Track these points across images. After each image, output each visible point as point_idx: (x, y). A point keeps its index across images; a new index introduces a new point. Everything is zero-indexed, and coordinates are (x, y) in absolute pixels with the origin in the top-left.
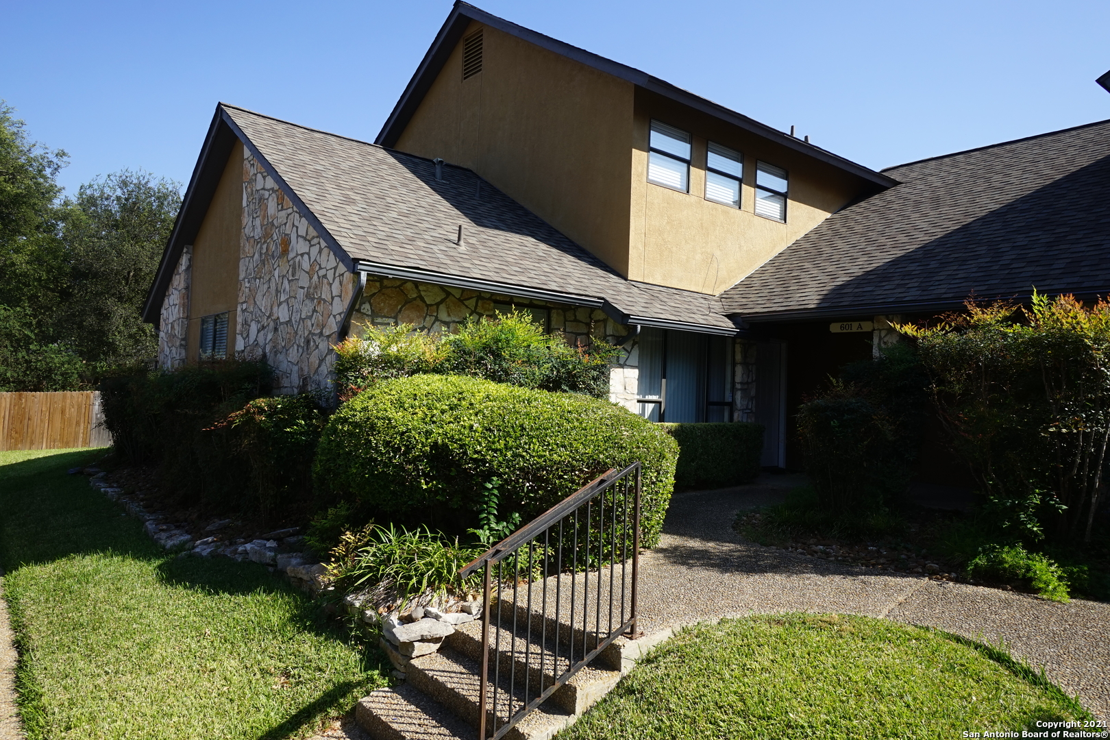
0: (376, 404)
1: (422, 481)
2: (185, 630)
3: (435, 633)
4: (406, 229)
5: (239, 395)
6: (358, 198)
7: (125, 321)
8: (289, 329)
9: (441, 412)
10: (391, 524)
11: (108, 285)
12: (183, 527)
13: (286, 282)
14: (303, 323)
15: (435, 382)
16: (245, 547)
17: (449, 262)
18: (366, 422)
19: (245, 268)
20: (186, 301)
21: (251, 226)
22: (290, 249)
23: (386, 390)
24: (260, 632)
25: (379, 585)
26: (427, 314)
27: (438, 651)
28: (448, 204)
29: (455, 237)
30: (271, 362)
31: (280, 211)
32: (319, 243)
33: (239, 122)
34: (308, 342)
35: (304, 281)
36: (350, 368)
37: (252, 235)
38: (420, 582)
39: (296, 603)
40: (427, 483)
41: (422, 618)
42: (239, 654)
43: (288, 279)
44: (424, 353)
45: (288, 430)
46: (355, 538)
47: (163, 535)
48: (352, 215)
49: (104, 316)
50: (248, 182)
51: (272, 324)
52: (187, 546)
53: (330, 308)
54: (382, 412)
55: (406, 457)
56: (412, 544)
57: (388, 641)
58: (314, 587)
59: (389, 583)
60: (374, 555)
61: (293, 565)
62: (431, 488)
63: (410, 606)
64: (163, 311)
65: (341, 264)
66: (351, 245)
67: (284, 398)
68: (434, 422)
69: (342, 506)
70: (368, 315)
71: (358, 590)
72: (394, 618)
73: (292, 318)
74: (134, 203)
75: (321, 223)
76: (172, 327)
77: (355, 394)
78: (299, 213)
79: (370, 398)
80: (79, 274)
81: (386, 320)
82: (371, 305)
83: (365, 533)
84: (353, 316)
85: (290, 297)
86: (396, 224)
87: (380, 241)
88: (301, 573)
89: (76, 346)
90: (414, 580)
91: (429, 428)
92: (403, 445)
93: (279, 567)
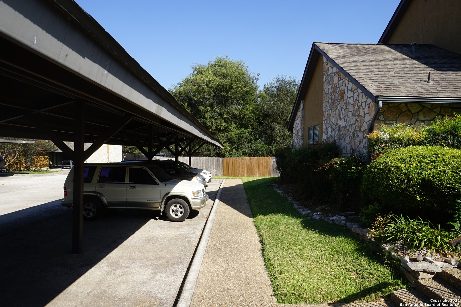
0: (390, 160)
1: (417, 196)
2: (314, 247)
3: (431, 269)
4: (400, 79)
5: (327, 157)
6: (374, 69)
7: (279, 131)
8: (345, 129)
9: (426, 164)
10: (401, 215)
11: (273, 119)
12: (308, 208)
13: (343, 110)
14: (351, 126)
15: (421, 150)
16: (333, 218)
17: (424, 91)
18: (386, 168)
19: (325, 106)
20: (302, 121)
21: (327, 89)
22: (344, 96)
23: (395, 154)
24: (343, 253)
25: (397, 242)
26: (412, 118)
27: (433, 278)
28: (420, 64)
29: (426, 79)
30: (337, 143)
31: (339, 81)
32: (358, 92)
33: (321, 48)
34: (354, 134)
35: (351, 108)
36: (376, 144)
37: (328, 92)
38: (420, 244)
39: (357, 243)
40: (420, 197)
41: (422, 261)
42: (336, 260)
43: (344, 109)
44: (412, 136)
45: (349, 171)
46: (383, 219)
47: (301, 210)
48: (372, 77)
49: (273, 130)
50: (325, 71)
51: (337, 128)
52: (310, 215)
53: (364, 119)
54: (393, 164)
55: (408, 185)
56: (414, 225)
57: (404, 268)
58: (365, 238)
59: (402, 242)
60: (394, 228)
61: (354, 228)
62: (422, 200)
63: (415, 255)
64: (294, 126)
65: (369, 99)
66: (374, 90)
67: (345, 158)
68: (422, 169)
69: (375, 205)
70: (382, 121)
71: (387, 243)
72: (407, 258)
73: (347, 125)
74: (281, 88)
75: (359, 83)
76: (298, 132)
77: (378, 156)
78: (348, 80)
79: (387, 157)
80: (265, 116)
81: (392, 122)
82: (384, 116)
83: (388, 218)
84: (375, 122)
85: (345, 116)
86: (394, 77)
87: (387, 87)
88: (358, 232)
89: (265, 141)
90: (417, 242)
91: (420, 171)
92: (406, 179)
93: (348, 228)
